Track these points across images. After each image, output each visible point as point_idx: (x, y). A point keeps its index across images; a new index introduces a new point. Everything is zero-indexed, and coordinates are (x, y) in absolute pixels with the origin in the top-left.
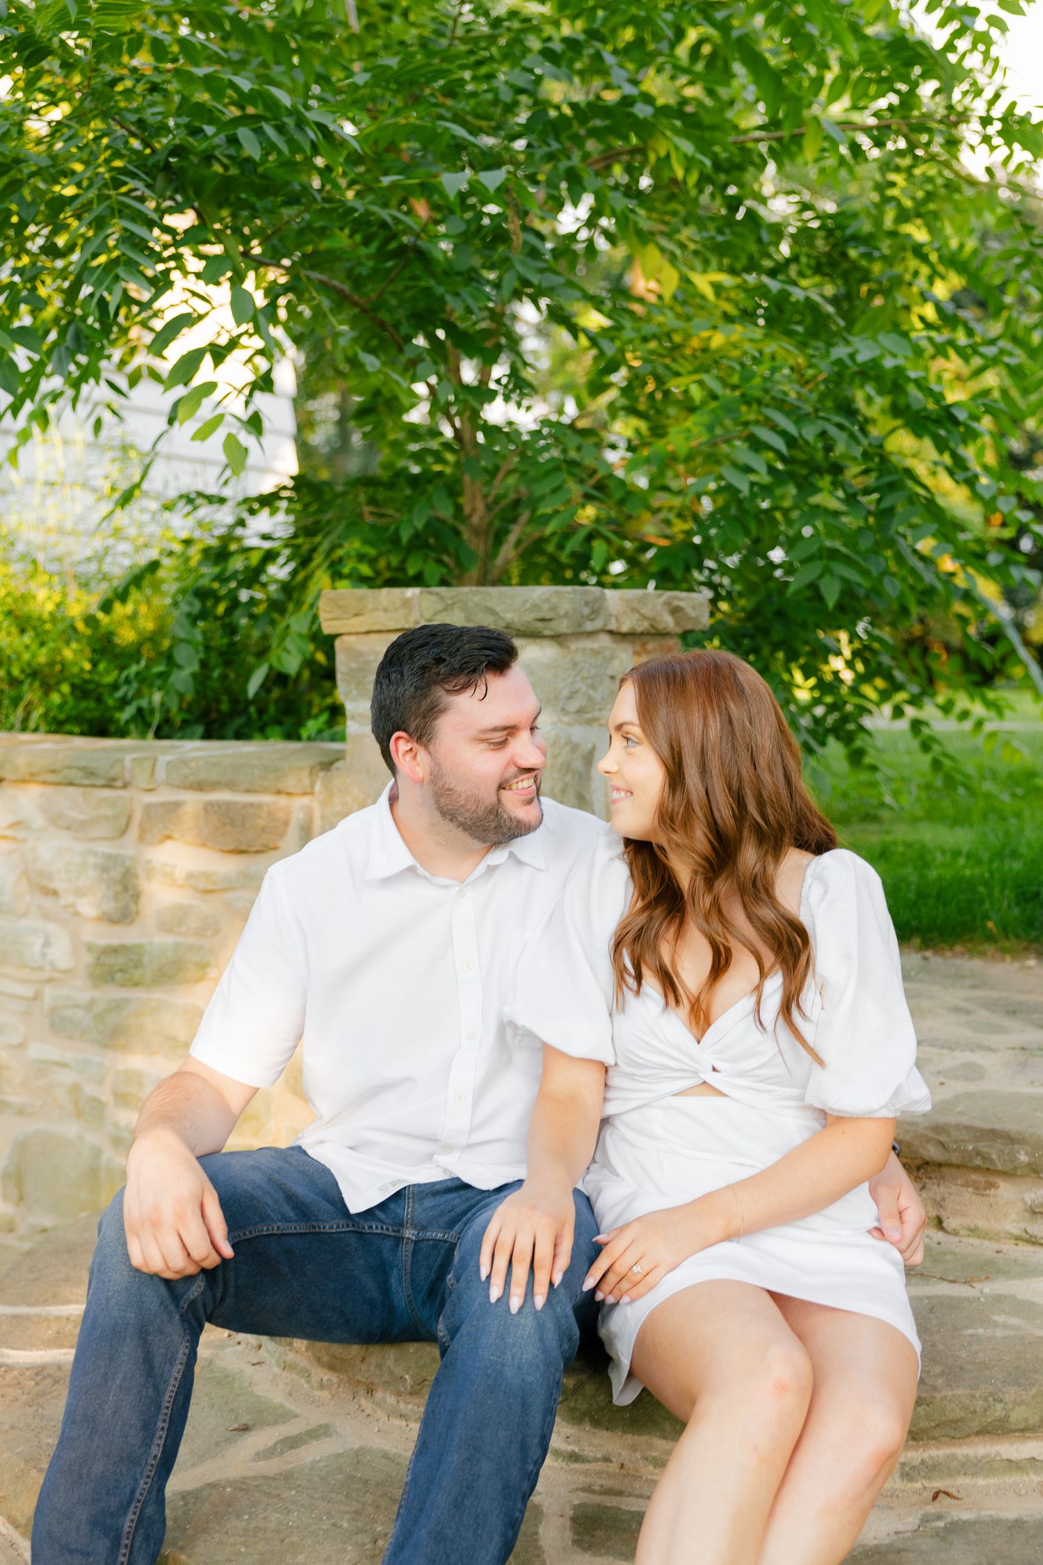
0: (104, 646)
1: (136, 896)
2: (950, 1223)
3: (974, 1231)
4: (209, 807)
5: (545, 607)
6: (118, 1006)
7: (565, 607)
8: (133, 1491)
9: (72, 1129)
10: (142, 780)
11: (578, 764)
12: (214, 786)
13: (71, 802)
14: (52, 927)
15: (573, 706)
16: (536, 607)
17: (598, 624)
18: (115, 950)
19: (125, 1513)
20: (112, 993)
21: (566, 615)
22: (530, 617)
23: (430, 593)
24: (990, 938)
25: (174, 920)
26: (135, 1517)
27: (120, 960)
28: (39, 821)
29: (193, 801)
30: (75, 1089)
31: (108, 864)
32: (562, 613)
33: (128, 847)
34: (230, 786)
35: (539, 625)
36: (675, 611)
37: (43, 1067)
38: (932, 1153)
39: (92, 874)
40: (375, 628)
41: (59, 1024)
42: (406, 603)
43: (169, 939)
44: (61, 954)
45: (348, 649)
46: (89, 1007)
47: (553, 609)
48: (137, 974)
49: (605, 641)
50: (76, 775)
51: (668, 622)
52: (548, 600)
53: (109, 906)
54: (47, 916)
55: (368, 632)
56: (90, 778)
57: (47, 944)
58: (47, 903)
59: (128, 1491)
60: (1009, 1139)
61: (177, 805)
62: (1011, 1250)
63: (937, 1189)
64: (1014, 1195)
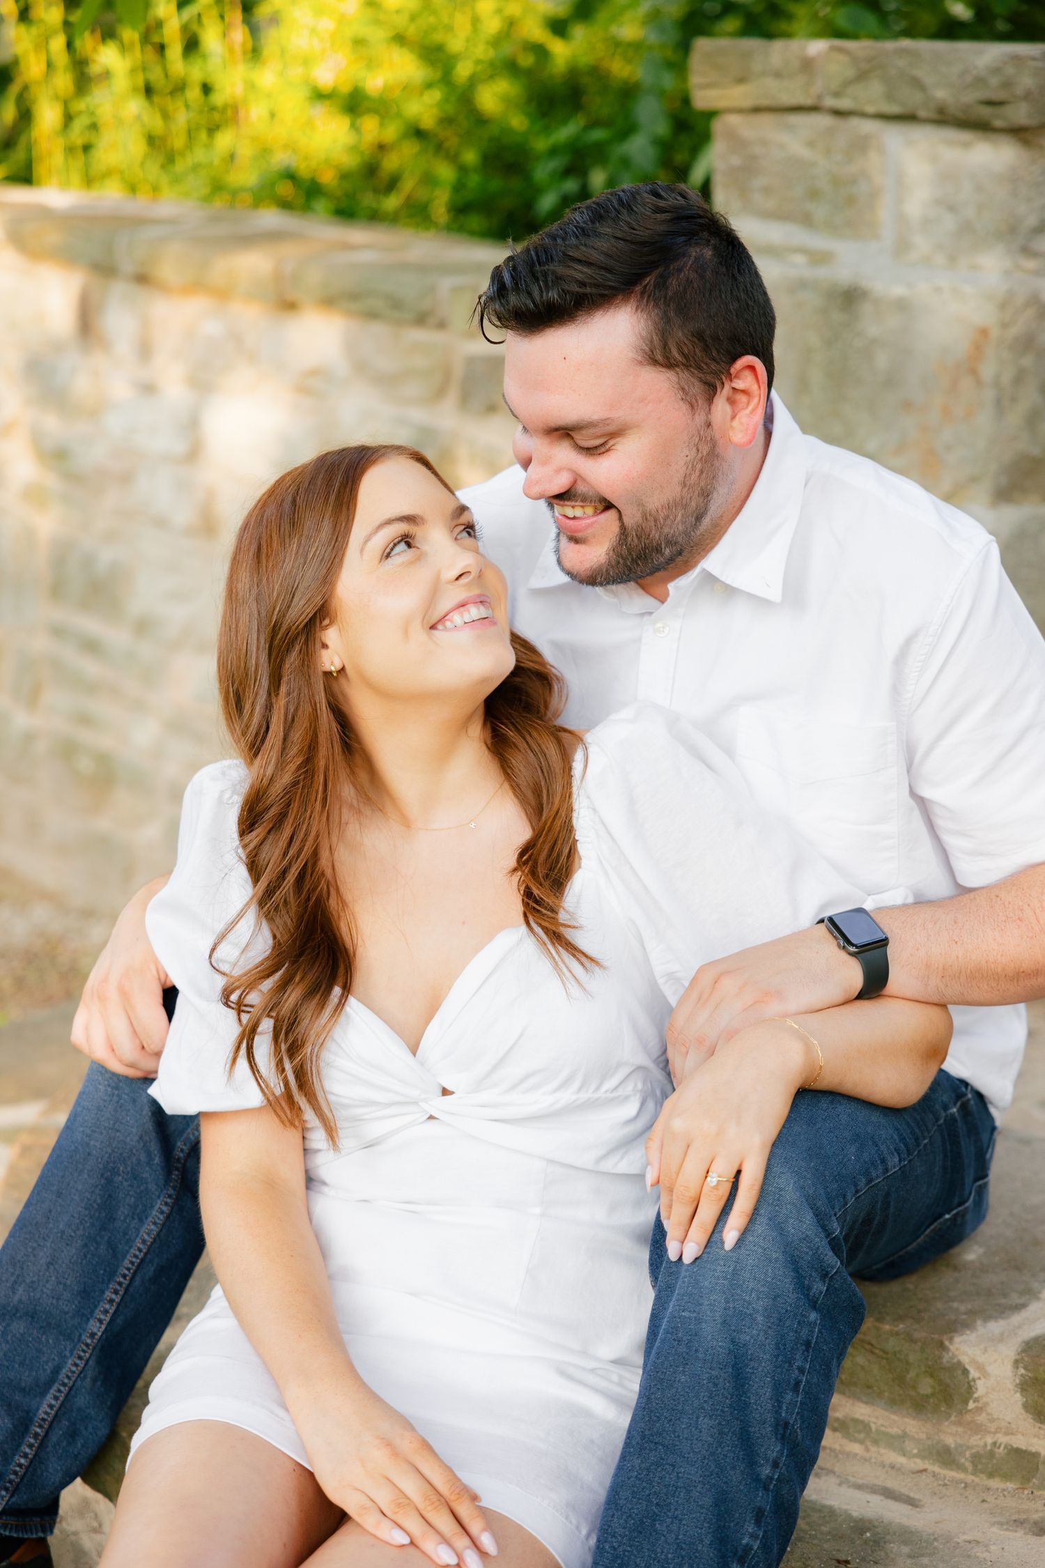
5: (994, 81)
7: (1026, 82)
8: (56, 1370)
13: (379, 343)
16: (980, 81)
19: (43, 1394)
21: (1027, 96)
22: (970, 97)
23: (840, 50)
26: (57, 1404)
28: (344, 370)
32: (1019, 90)
35: (986, 112)
40: (765, 102)
42: (807, 65)
45: (728, 134)
47: (1007, 84)
50: (380, 303)
52: (996, 70)
55: (757, 110)
56: (398, 310)
59: (49, 1368)
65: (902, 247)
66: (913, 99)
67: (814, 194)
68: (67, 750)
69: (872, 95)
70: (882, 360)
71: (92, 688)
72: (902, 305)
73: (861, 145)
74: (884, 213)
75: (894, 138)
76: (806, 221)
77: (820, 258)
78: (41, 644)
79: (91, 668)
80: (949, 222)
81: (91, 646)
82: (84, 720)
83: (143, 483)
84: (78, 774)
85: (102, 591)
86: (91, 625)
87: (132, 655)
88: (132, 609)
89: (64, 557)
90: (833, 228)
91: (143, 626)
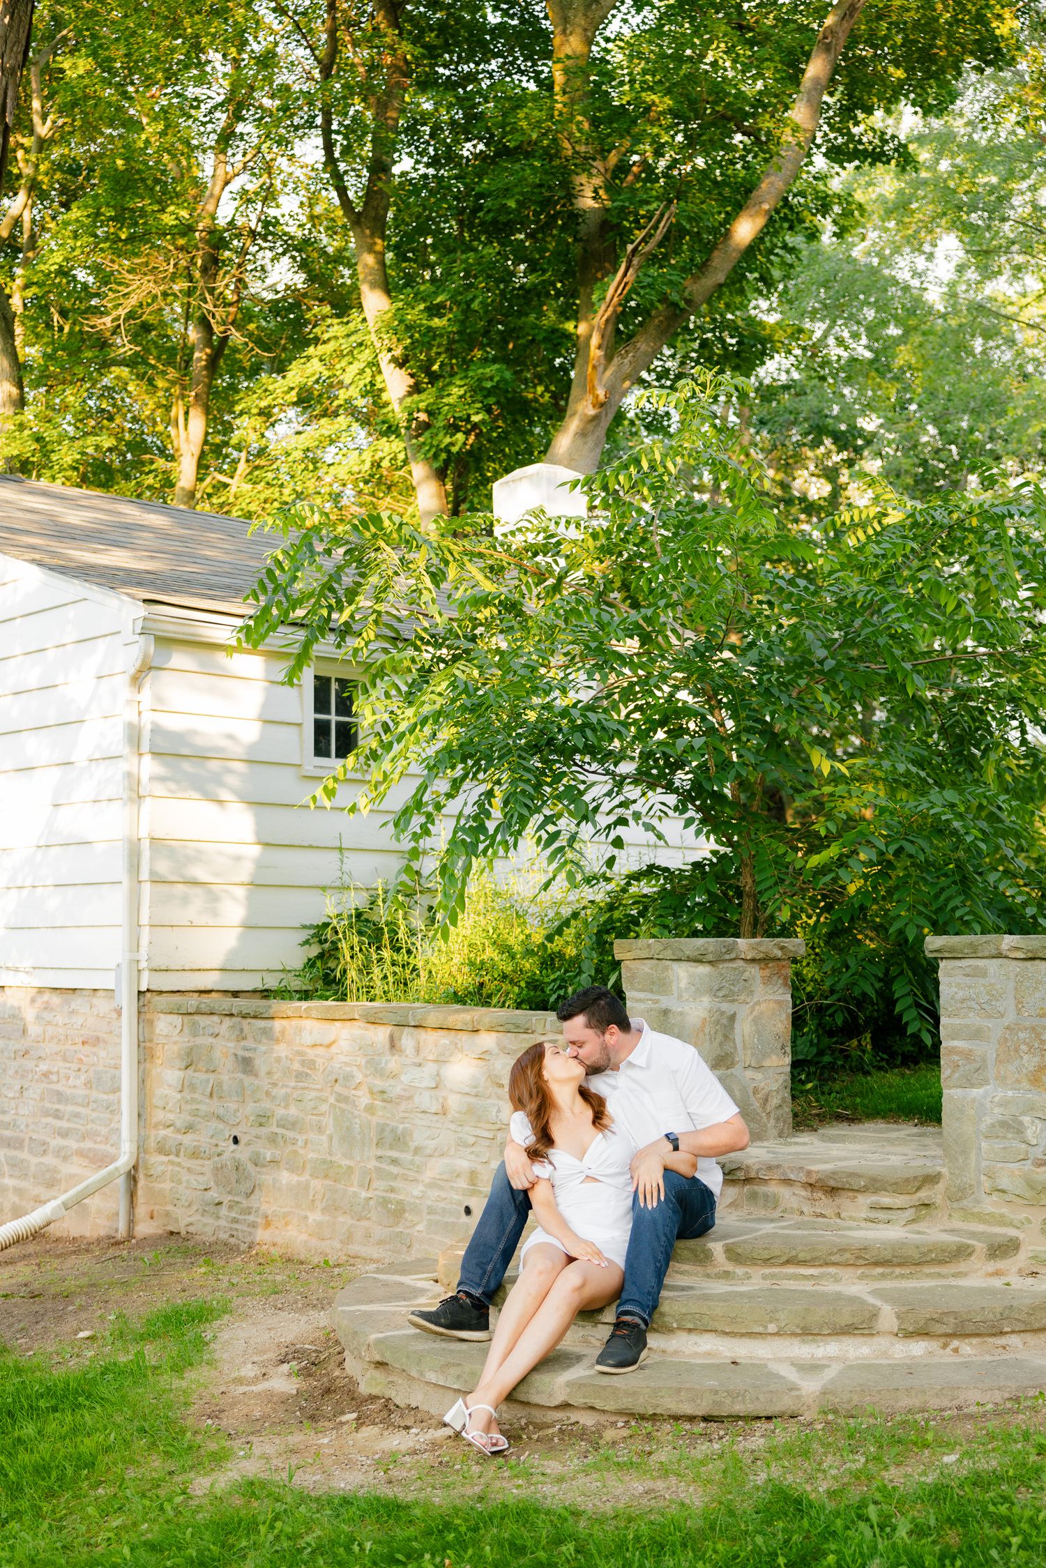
0: (550, 961)
2: (843, 1215)
3: (851, 1218)
5: (702, 949)
7: (711, 948)
11: (724, 1021)
13: (510, 1041)
15: (721, 994)
16: (699, 949)
17: (733, 956)
21: (712, 952)
22: (697, 953)
23: (657, 941)
28: (496, 1051)
32: (710, 951)
35: (701, 958)
36: (782, 948)
38: (832, 1183)
40: (637, 957)
42: (648, 946)
45: (627, 967)
47: (706, 950)
49: (741, 963)
50: (511, 1027)
51: (779, 953)
52: (702, 946)
54: (499, 1097)
55: (635, 959)
56: (516, 1029)
57: (499, 1111)
58: (499, 1091)
60: (859, 1176)
62: (863, 1224)
63: (838, 1201)
64: (864, 1200)
65: (680, 997)
66: (680, 955)
67: (653, 984)
68: (384, 1202)
69: (668, 954)
71: (395, 1177)
72: (681, 1013)
73: (667, 968)
74: (674, 987)
75: (675, 965)
76: (651, 991)
77: (656, 1002)
78: (373, 1164)
79: (394, 1169)
80: (693, 989)
81: (394, 1161)
82: (392, 1190)
83: (417, 1099)
84: (389, 1211)
85: (399, 1140)
86: (394, 1154)
87: (412, 1162)
88: (412, 1145)
89: (383, 1130)
90: (659, 993)
91: (417, 1150)
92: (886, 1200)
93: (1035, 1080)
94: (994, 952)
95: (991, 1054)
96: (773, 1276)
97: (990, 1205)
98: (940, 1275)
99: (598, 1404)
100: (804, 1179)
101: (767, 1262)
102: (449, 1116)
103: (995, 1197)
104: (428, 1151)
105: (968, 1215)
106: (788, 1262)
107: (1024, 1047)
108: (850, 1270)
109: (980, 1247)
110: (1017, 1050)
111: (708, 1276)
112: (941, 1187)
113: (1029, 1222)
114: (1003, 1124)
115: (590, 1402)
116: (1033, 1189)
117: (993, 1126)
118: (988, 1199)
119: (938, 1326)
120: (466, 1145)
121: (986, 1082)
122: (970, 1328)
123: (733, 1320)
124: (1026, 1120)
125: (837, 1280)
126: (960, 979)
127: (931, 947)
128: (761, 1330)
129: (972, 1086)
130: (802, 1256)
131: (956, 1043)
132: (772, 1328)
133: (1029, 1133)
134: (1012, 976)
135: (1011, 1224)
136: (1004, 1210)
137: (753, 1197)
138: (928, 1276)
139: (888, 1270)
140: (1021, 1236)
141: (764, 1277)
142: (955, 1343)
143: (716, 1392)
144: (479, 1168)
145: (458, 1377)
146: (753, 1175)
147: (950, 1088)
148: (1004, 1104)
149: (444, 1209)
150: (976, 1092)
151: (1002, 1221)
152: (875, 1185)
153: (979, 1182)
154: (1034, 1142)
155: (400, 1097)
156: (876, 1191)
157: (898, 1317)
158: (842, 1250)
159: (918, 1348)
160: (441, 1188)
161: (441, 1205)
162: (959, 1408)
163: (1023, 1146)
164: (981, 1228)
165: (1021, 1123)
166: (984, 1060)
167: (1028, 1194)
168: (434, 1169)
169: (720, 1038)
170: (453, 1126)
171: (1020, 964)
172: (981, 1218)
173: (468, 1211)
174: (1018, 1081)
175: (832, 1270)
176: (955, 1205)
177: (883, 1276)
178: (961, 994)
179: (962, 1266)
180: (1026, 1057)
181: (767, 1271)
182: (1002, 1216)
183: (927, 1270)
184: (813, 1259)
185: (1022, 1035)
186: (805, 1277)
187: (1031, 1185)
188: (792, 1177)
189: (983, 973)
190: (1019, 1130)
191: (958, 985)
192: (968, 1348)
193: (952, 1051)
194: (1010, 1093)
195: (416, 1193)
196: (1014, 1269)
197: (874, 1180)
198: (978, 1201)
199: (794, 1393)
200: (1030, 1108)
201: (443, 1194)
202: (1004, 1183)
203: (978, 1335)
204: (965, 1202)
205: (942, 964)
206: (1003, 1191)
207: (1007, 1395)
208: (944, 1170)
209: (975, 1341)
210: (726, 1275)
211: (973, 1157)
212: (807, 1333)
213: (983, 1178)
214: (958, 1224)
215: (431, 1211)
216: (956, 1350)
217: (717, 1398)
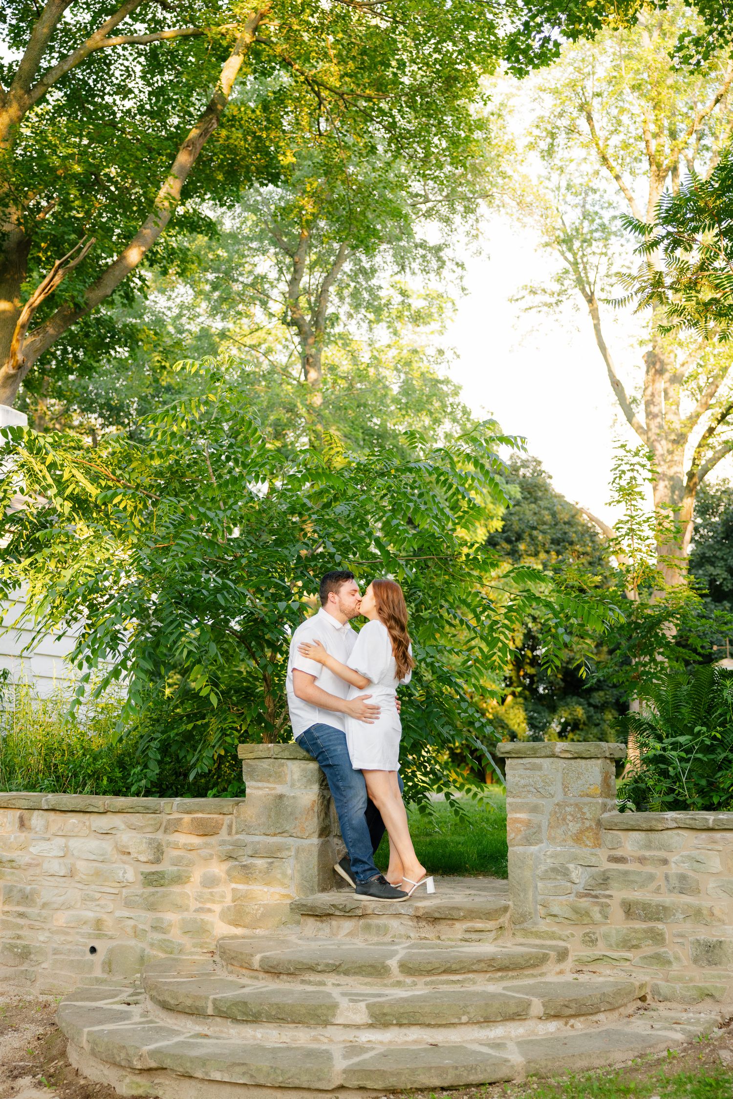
1: (162, 853)
2: (443, 937)
3: (449, 939)
4: (193, 820)
6: (153, 894)
9: (132, 942)
10: (167, 811)
12: (196, 812)
13: (136, 819)
14: (126, 866)
18: (153, 873)
20: (151, 889)
23: (277, 746)
24: (467, 870)
25: (177, 862)
27: (155, 877)
28: (123, 827)
29: (187, 818)
30: (135, 927)
31: (151, 842)
33: (160, 836)
34: (202, 812)
37: (120, 920)
38: (437, 915)
39: (144, 846)
40: (257, 757)
41: (128, 904)
42: (269, 749)
43: (175, 868)
44: (131, 876)
45: (247, 764)
46: (141, 896)
48: (162, 882)
50: (140, 809)
53: (151, 857)
54: (124, 863)
55: (255, 759)
56: (147, 810)
57: (125, 872)
58: (125, 858)
60: (458, 909)
61: (181, 819)
62: (459, 943)
63: (438, 927)
64: (460, 926)
65: (292, 786)
67: (270, 776)
68: (11, 947)
69: (286, 754)
70: (289, 809)
71: (22, 927)
72: (294, 797)
73: (283, 765)
74: (288, 778)
75: (289, 763)
76: (268, 781)
77: (274, 789)
79: (21, 921)
80: (305, 780)
81: (22, 915)
82: (19, 937)
83: (45, 866)
84: (16, 954)
85: (27, 898)
86: (21, 909)
87: (39, 915)
88: (40, 902)
89: (11, 891)
90: (275, 782)
91: (44, 905)
92: (479, 925)
93: (578, 839)
94: (549, 753)
95: (545, 824)
96: (432, 982)
97: (543, 926)
98: (533, 976)
99: (369, 1084)
100: (413, 913)
101: (429, 972)
102: (77, 878)
103: (549, 920)
104: (55, 906)
105: (527, 933)
106: (445, 972)
107: (569, 817)
108: (482, 975)
109: (553, 954)
110: (564, 819)
111: (385, 985)
112: (508, 915)
113: (573, 935)
114: (554, 870)
115: (362, 1083)
116: (577, 913)
117: (546, 871)
118: (542, 922)
119: (566, 1009)
120: (93, 900)
121: (541, 841)
122: (584, 1010)
123: (437, 1015)
124: (571, 866)
125: (475, 983)
126: (521, 772)
127: (503, 750)
128: (456, 1021)
129: (531, 844)
130: (454, 967)
131: (518, 815)
132: (464, 1019)
133: (574, 876)
134: (560, 769)
135: (560, 939)
136: (555, 929)
137: (368, 927)
138: (527, 976)
139: (504, 974)
140: (569, 946)
141: (426, 984)
142: (572, 1021)
143: (456, 1068)
144: (105, 917)
145: (244, 1073)
146: (369, 912)
147: (514, 846)
148: (554, 856)
149: (70, 950)
150: (533, 849)
151: (553, 936)
152: (472, 914)
153: (536, 910)
154: (577, 881)
155: (29, 865)
156: (472, 919)
157: (544, 1006)
158: (479, 961)
159: (552, 1026)
160: (67, 934)
161: (68, 947)
162: (610, 1065)
163: (569, 884)
164: (538, 942)
165: (567, 869)
166: (540, 827)
167: (574, 917)
168: (61, 919)
169: (323, 815)
170: (80, 886)
171: (567, 761)
172: (537, 935)
173: (93, 950)
174: (565, 840)
175: (471, 976)
176: (518, 927)
177: (502, 978)
178: (523, 782)
179: (544, 969)
180: (571, 824)
181: (428, 979)
182: (553, 933)
183: (526, 972)
184: (461, 969)
185: (568, 809)
186: (453, 982)
187: (576, 911)
188: (403, 912)
189: (539, 768)
190: (565, 873)
191: (520, 776)
192: (579, 1024)
193: (516, 820)
194: (559, 849)
195: (42, 938)
196: (568, 969)
197: (471, 911)
198: (535, 924)
199: (508, 1064)
200: (574, 858)
201: (69, 938)
202: (555, 910)
203: (583, 1015)
204: (525, 925)
205: (508, 762)
206: (555, 916)
207: (636, 1054)
208: (510, 903)
209: (582, 1019)
210: (399, 984)
211: (530, 893)
212: (487, 1021)
213: (539, 907)
214: (522, 940)
215: (56, 952)
216: (572, 1026)
217: (457, 1072)
